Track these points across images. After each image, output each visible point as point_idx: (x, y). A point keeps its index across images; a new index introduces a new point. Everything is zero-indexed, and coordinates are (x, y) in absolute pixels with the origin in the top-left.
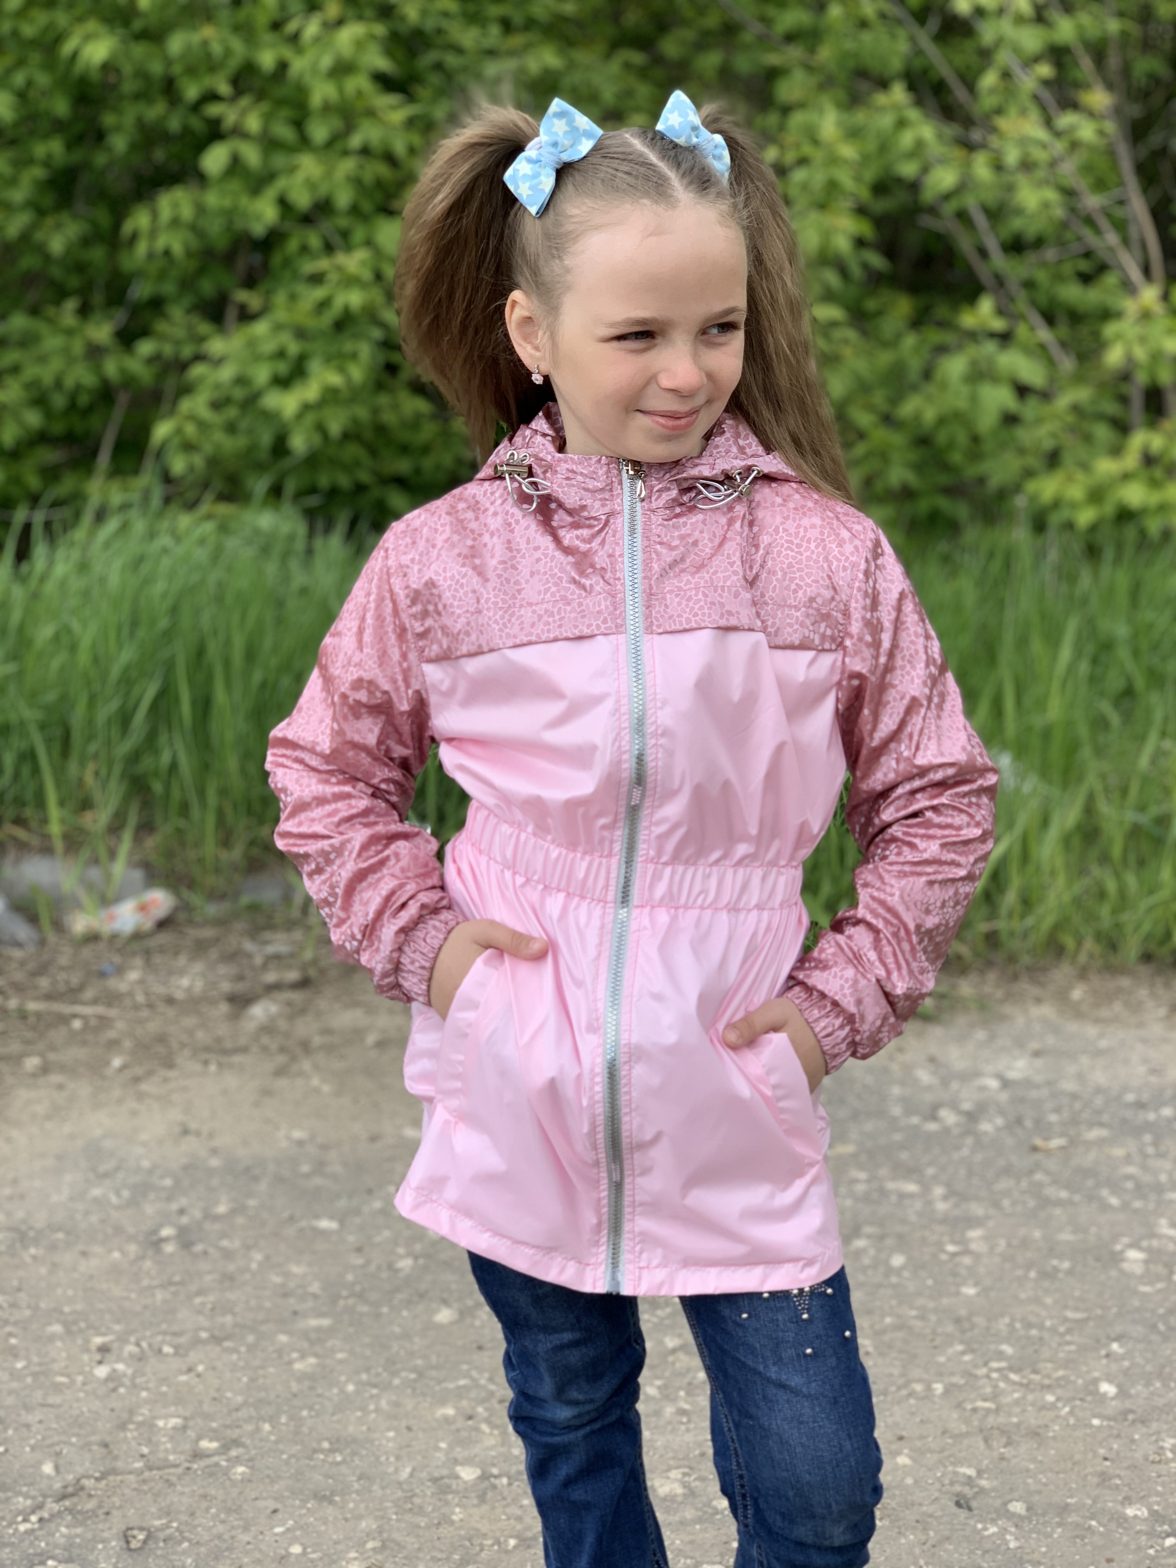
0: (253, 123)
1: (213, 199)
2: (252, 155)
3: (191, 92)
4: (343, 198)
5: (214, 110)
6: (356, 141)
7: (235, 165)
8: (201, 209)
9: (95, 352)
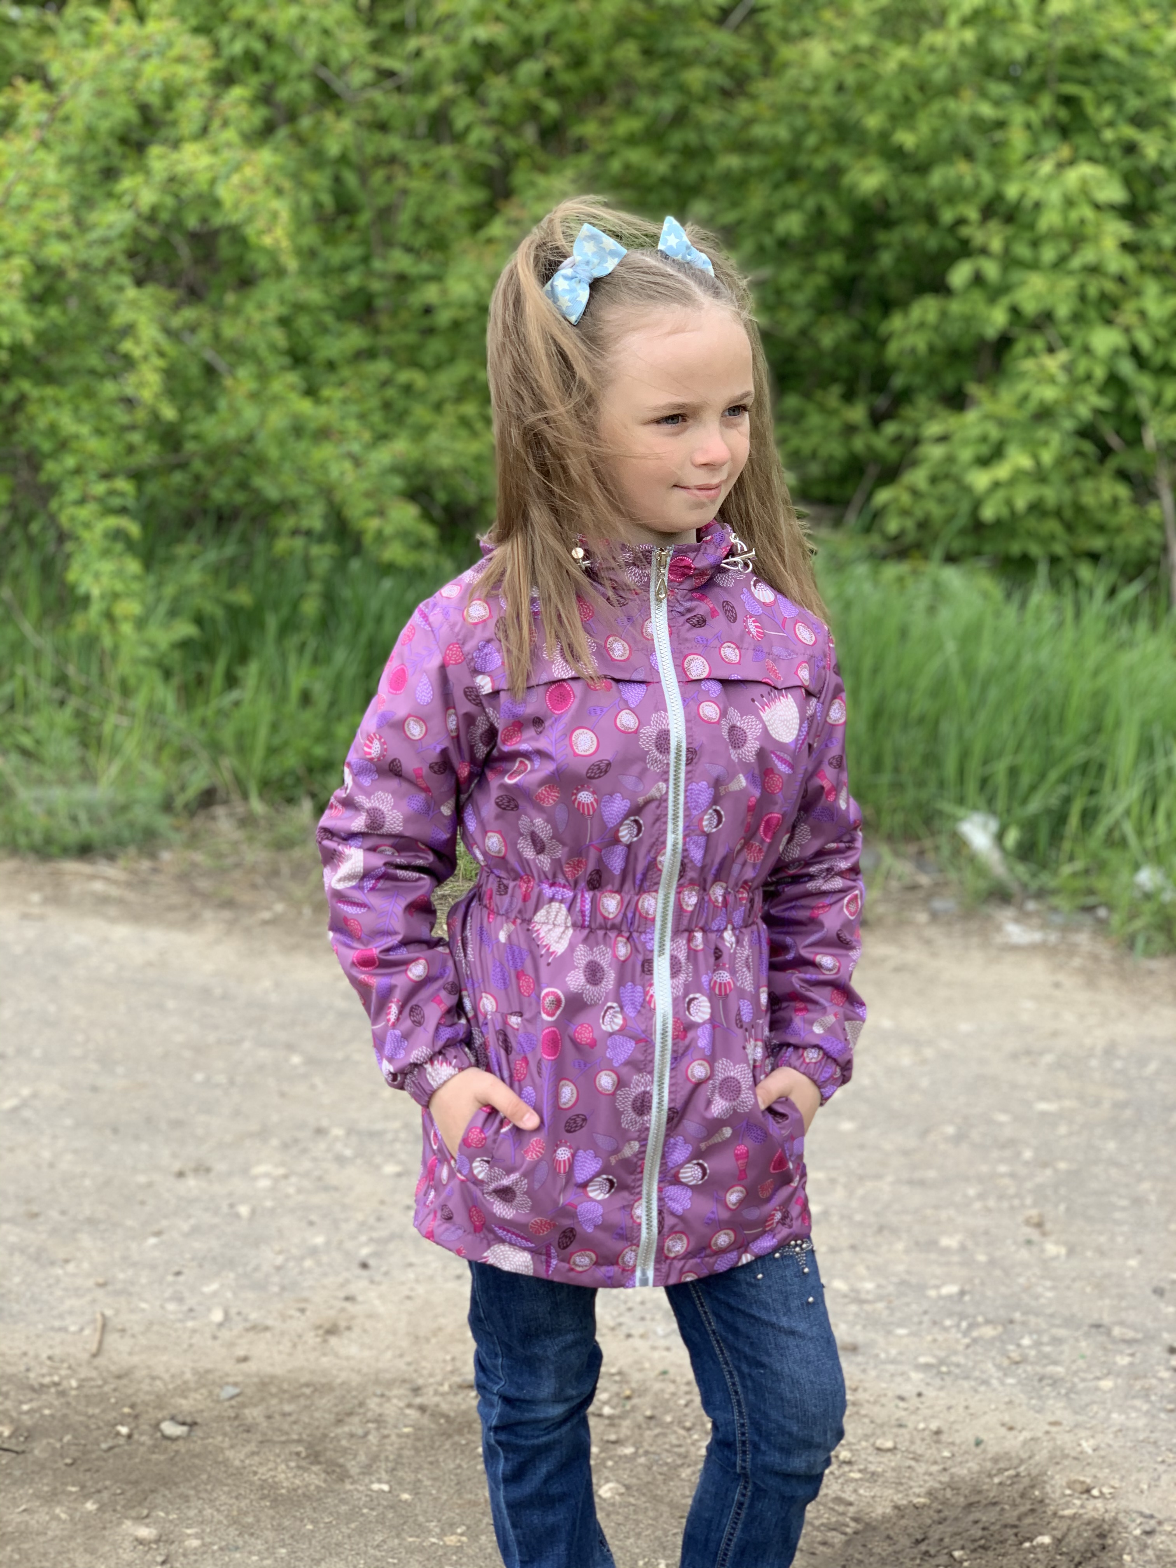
0: (996, 245)
1: (956, 307)
2: (991, 270)
3: (947, 216)
4: (1063, 311)
5: (965, 231)
6: (1076, 262)
7: (978, 280)
8: (944, 314)
9: (850, 430)
